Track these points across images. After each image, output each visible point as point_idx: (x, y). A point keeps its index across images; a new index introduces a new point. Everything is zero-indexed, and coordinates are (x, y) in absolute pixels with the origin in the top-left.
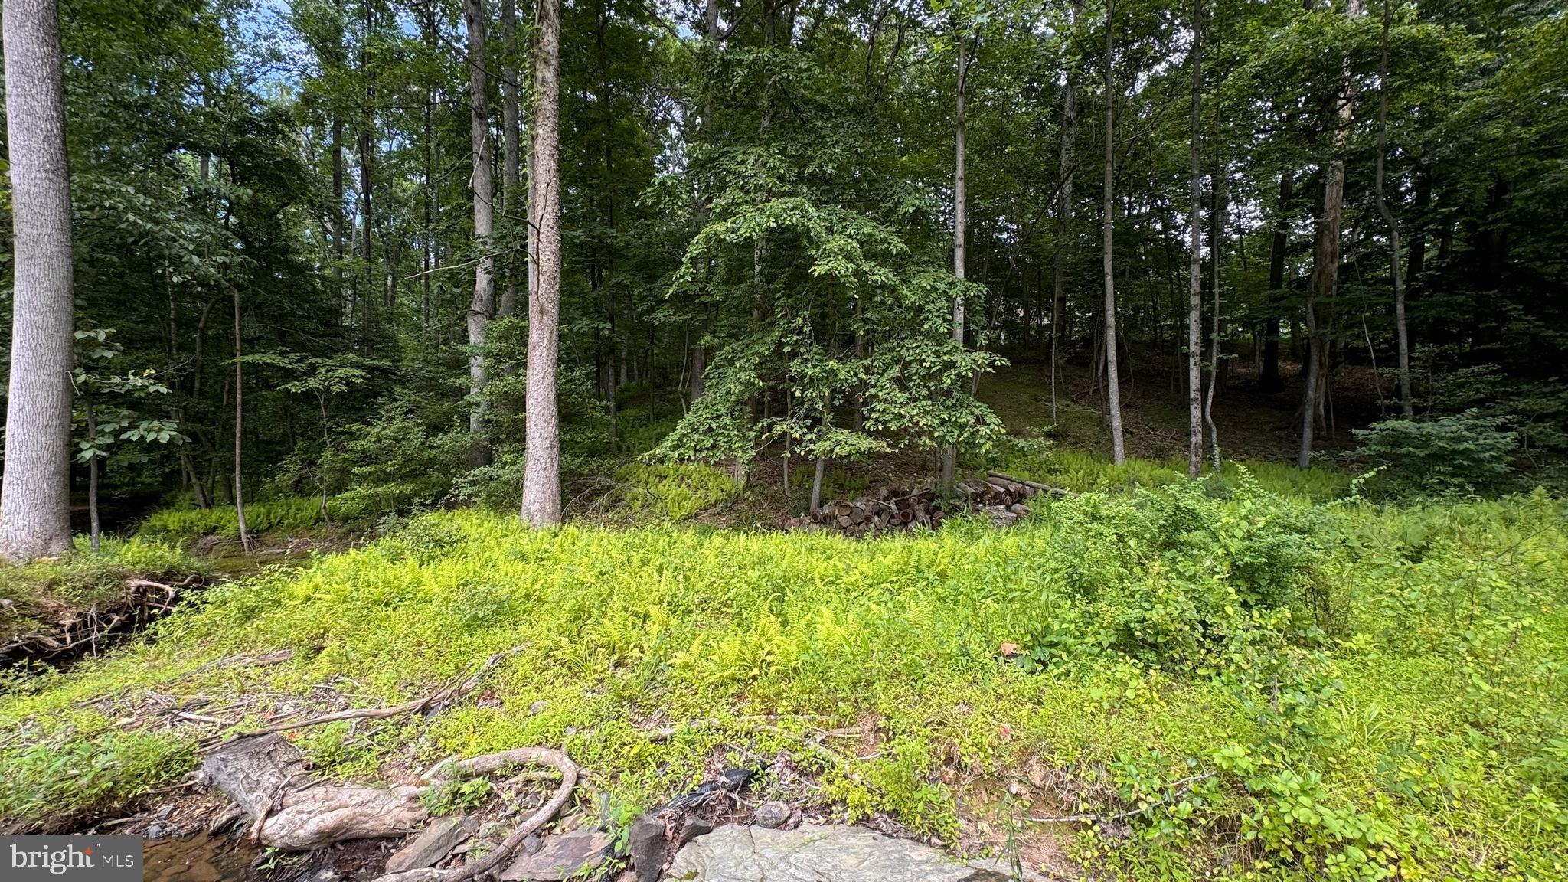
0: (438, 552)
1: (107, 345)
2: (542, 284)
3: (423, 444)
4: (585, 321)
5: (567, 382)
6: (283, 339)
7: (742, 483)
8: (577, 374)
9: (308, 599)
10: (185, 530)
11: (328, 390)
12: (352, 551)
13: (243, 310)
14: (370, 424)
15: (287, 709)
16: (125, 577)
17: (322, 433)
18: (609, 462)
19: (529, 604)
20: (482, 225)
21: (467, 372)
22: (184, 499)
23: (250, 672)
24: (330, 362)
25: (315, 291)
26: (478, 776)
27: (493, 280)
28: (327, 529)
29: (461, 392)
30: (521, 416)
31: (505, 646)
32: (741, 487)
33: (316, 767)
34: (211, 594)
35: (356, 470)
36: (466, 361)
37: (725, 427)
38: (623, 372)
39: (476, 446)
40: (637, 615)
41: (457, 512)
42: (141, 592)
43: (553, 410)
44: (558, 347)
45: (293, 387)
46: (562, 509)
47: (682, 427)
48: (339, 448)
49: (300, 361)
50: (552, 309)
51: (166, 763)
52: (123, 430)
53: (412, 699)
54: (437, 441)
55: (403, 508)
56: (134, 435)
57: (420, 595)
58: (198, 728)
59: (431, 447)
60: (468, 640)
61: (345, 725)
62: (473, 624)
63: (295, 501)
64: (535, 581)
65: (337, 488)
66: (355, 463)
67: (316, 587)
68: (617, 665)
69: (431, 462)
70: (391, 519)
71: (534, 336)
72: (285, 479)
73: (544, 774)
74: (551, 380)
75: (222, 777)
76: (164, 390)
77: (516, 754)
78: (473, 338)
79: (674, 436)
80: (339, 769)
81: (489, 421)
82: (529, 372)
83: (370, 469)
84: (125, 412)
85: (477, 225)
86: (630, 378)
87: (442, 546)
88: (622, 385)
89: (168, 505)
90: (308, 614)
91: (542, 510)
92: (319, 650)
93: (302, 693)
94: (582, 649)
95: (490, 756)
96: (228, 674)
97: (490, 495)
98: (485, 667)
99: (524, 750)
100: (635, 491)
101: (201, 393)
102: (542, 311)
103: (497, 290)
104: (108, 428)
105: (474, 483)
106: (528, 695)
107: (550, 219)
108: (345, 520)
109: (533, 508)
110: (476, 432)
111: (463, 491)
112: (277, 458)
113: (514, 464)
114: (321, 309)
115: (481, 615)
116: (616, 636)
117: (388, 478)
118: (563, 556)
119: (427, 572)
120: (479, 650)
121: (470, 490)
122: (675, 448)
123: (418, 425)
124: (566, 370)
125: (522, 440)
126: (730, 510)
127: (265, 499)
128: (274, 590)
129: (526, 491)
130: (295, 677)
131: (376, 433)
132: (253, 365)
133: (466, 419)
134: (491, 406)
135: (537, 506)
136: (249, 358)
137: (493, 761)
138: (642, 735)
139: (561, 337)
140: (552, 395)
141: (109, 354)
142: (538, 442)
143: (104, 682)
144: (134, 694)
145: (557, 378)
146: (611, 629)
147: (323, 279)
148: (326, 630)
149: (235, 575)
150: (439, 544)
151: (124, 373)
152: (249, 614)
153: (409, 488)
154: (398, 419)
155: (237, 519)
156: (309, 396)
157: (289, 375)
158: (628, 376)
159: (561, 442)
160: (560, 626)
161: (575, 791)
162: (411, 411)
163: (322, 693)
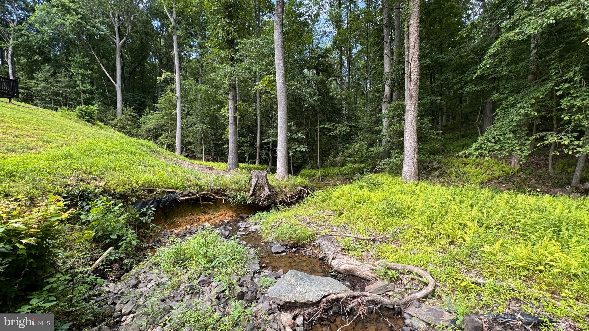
0: (374, 188)
1: (293, 126)
2: (412, 85)
3: (367, 150)
4: (429, 98)
5: (421, 124)
6: (329, 119)
7: (517, 167)
8: (425, 120)
9: (338, 198)
10: (308, 175)
11: (340, 134)
12: (348, 185)
13: (319, 112)
14: (351, 144)
15: (335, 230)
16: (298, 186)
17: (338, 148)
18: (439, 157)
19: (410, 211)
20: (387, 69)
21: (381, 124)
22: (307, 167)
23: (325, 217)
24: (340, 125)
25: (336, 104)
26: (393, 270)
27: (391, 88)
28: (340, 177)
29: (379, 132)
30: (402, 139)
31: (401, 225)
32: (516, 170)
33: (344, 249)
34: (316, 193)
35: (348, 159)
36: (381, 120)
37: (508, 139)
38: (444, 118)
39: (384, 151)
40: (460, 224)
41: (378, 175)
42: (301, 190)
43: (415, 136)
44: (418, 110)
45: (332, 134)
46: (418, 175)
47: (481, 140)
48: (343, 152)
49: (333, 126)
50: (415, 95)
51: (309, 236)
52: (297, 148)
53: (369, 236)
54: (372, 149)
55: (361, 172)
56: (298, 149)
57: (370, 201)
58: (315, 229)
59: (370, 152)
60: (387, 220)
61: (351, 239)
62: (389, 215)
63: (332, 168)
64: (411, 202)
65: (342, 165)
66: (348, 157)
67: (340, 194)
68: (451, 244)
69: (369, 157)
70: (357, 176)
71: (408, 107)
72: (329, 161)
73: (420, 278)
74: (415, 124)
75: (322, 245)
76: (304, 137)
77: (409, 267)
78: (383, 112)
79: (477, 144)
80: (350, 252)
81: (389, 141)
82: (406, 121)
83: (351, 159)
84: (297, 143)
85: (385, 69)
86: (448, 120)
87: (376, 185)
88: (444, 124)
89: (304, 168)
90: (338, 202)
91: (410, 175)
92: (342, 214)
93: (338, 226)
94: (434, 233)
95: (398, 264)
96: (320, 216)
97: (390, 169)
98: (394, 231)
99: (411, 266)
100: (452, 170)
101: (311, 137)
102: (411, 96)
103: (392, 92)
104: (294, 148)
105: (384, 164)
106: (411, 245)
107: (415, 58)
108: (345, 175)
109: (407, 174)
110: (384, 146)
111: (381, 167)
112: (328, 155)
113: (399, 157)
114: (337, 109)
115: (391, 212)
116: (450, 231)
117: (356, 162)
118: (421, 194)
119: (372, 194)
120: (391, 224)
121: (383, 167)
122: (477, 150)
123: (366, 144)
124: (420, 119)
125: (403, 148)
126: (508, 181)
127: (325, 168)
128: (330, 194)
129: (404, 168)
130: (336, 220)
131: (354, 147)
132: (322, 128)
133: (381, 141)
134: (390, 136)
135: (408, 174)
136: (321, 126)
137: (399, 266)
138: (467, 278)
139: (419, 106)
140: (415, 130)
141: (294, 128)
142: (409, 149)
143: (296, 212)
144: (302, 217)
145: (417, 123)
146: (448, 227)
147: (338, 99)
148: (344, 208)
149: (320, 188)
150: (374, 185)
151: (296, 133)
152: (324, 200)
153: (363, 165)
154: (360, 142)
155: (319, 173)
156: (335, 137)
157: (330, 130)
158: (446, 120)
159: (418, 149)
160: (423, 222)
161: (434, 290)
162: (363, 140)
163: (343, 227)
